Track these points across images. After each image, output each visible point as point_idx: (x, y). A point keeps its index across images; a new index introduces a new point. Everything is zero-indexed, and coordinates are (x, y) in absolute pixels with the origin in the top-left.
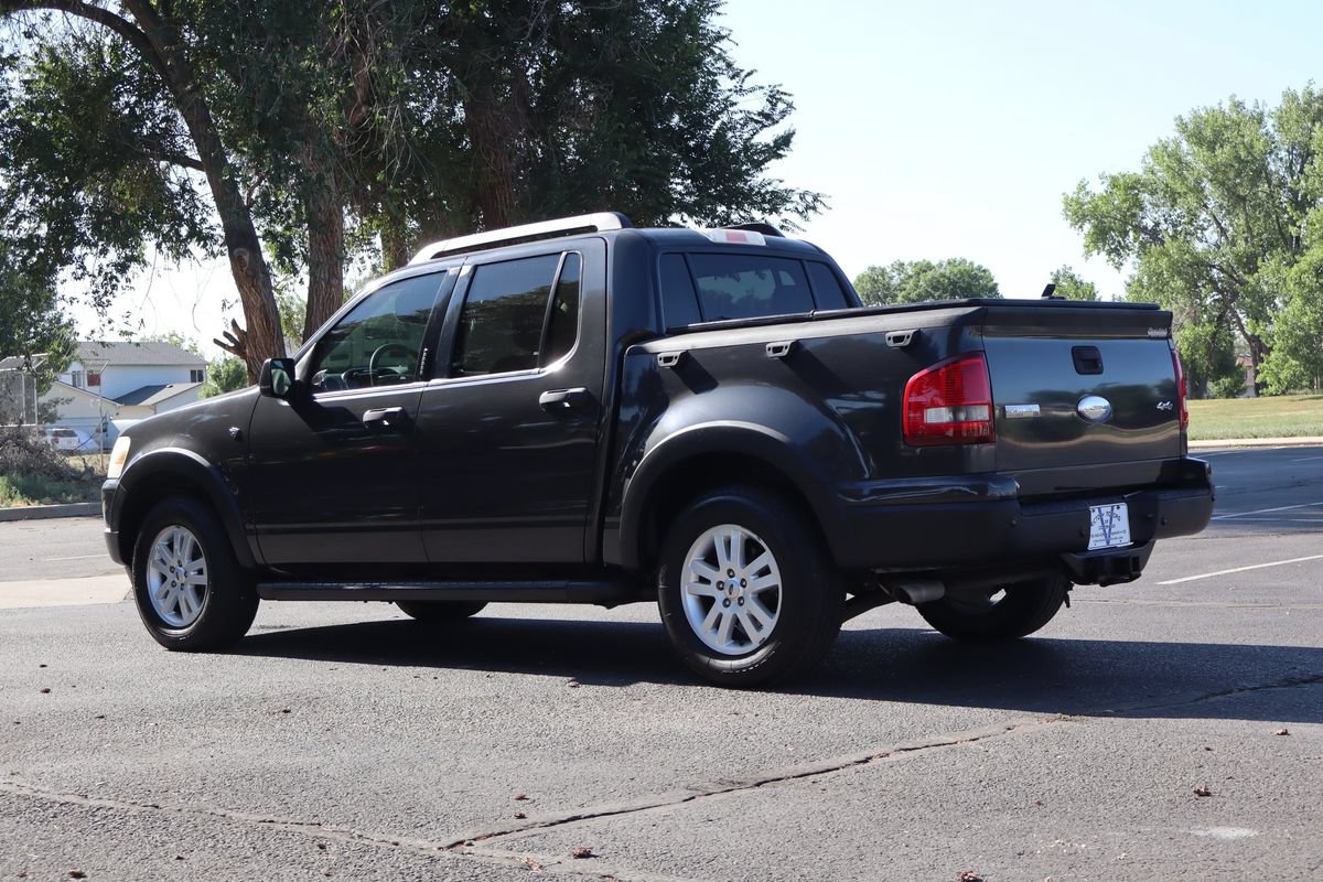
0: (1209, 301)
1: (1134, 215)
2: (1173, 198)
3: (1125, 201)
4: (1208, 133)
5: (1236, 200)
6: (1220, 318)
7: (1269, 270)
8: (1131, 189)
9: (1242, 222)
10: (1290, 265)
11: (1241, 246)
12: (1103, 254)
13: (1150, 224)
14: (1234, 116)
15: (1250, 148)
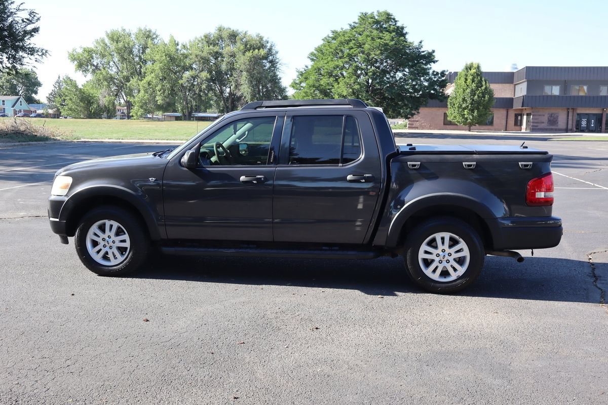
0: (113, 89)
1: (90, 61)
2: (103, 56)
3: (88, 56)
4: (115, 37)
5: (123, 59)
6: (116, 95)
7: (133, 81)
8: (90, 52)
9: (125, 66)
10: (141, 80)
11: (125, 74)
12: (81, 72)
13: (95, 64)
14: (122, 33)
15: (128, 44)
